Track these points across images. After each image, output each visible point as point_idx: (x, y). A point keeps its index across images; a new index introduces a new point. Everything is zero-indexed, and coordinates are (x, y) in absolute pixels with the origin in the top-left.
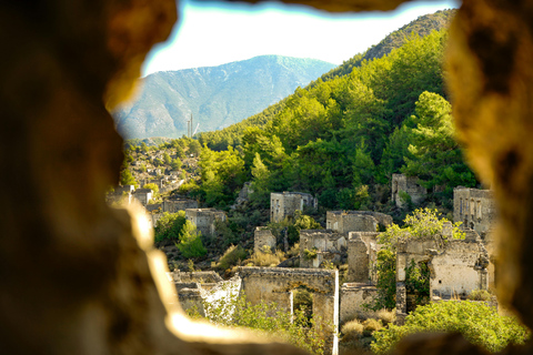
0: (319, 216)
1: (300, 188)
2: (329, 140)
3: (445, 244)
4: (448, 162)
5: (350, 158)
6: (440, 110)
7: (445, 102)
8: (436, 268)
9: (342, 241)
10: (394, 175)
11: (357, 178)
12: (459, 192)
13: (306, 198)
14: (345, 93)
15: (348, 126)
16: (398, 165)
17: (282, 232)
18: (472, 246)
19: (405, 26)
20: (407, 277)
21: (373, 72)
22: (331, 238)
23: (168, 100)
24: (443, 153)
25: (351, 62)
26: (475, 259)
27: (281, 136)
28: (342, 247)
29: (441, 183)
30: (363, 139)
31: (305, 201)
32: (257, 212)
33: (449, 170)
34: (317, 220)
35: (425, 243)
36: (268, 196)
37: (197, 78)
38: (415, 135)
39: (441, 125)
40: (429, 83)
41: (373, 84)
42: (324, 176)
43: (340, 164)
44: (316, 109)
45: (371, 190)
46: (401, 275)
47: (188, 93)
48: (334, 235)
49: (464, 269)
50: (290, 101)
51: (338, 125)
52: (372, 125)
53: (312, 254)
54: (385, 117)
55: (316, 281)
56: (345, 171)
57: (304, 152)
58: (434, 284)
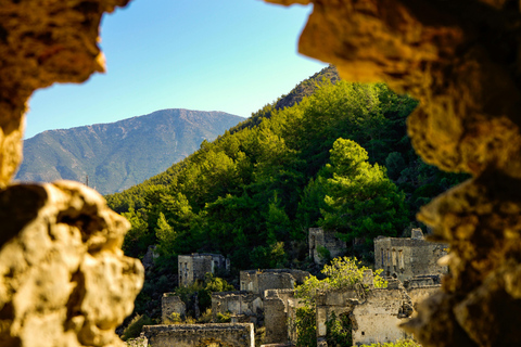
0: (232, 278)
1: (209, 249)
2: (239, 195)
3: (366, 293)
4: (366, 212)
5: (262, 214)
6: (356, 157)
7: (361, 149)
8: (359, 319)
9: (257, 302)
10: (310, 230)
11: (271, 235)
12: (379, 242)
13: (218, 259)
14: (255, 145)
15: (260, 179)
16: (314, 219)
17: (192, 297)
18: (395, 293)
19: (316, 74)
20: (328, 331)
21: (284, 122)
22: (246, 300)
23: (59, 161)
24: (361, 204)
25: (260, 114)
26: (398, 306)
27: (187, 194)
28: (258, 309)
29: (360, 235)
30: (276, 193)
31: (216, 262)
32: (163, 278)
33: (368, 221)
34: (230, 282)
35: (345, 294)
36: (175, 260)
37: (91, 137)
38: (331, 185)
39: (358, 173)
40: (343, 131)
41: (285, 134)
42: (235, 235)
43: (253, 221)
44: (224, 162)
45: (287, 247)
46: (322, 329)
47: (83, 153)
48: (249, 297)
49: (388, 318)
50: (196, 156)
51: (248, 179)
52: (285, 177)
53: (226, 318)
54: (299, 169)
55: (230, 337)
56: (258, 228)
57: (212, 210)
58: (357, 336)
